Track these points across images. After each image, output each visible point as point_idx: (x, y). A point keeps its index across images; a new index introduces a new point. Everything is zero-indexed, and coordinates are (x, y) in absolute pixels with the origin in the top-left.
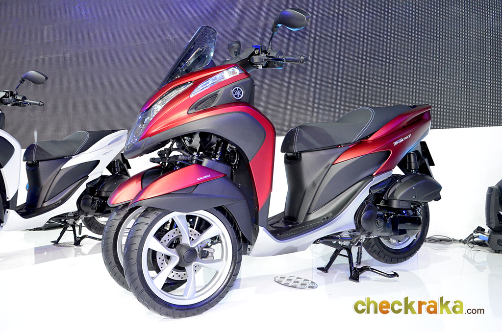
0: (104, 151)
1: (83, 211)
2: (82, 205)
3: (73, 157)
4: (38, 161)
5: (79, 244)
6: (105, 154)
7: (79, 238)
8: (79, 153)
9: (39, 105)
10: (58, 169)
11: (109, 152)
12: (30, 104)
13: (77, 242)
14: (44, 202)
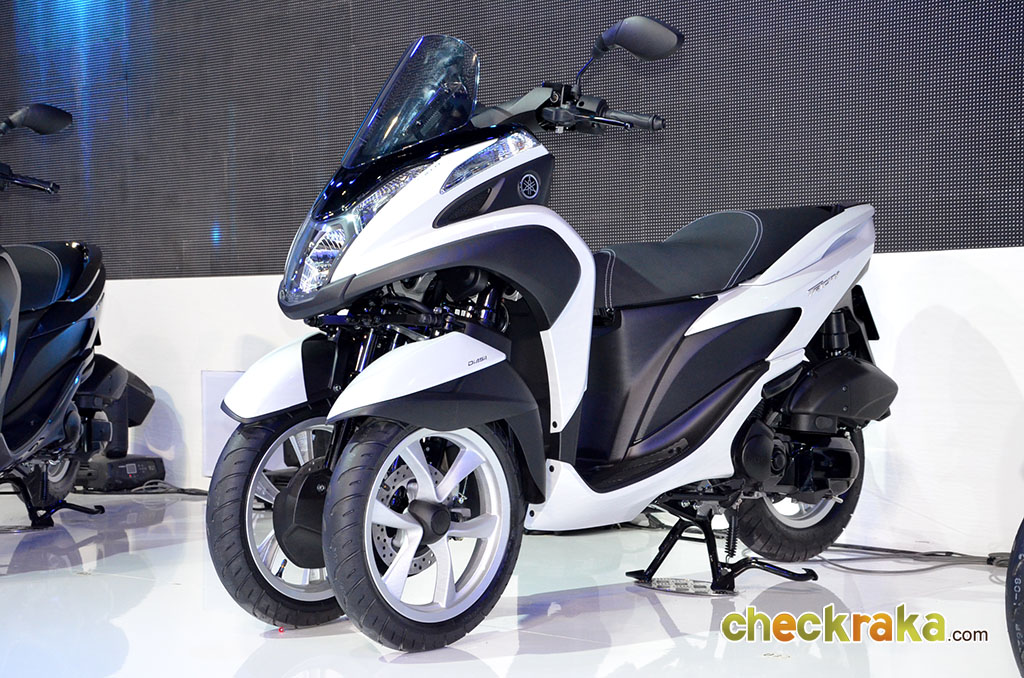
0: (814, 278)
1: (748, 477)
2: (746, 460)
3: (720, 296)
4: (618, 309)
5: (732, 587)
6: (817, 288)
7: (730, 566)
8: (736, 285)
9: (651, 126)
10: (676, 338)
11: (826, 282)
12: (632, 125)
13: (723, 581)
14: (631, 444)
